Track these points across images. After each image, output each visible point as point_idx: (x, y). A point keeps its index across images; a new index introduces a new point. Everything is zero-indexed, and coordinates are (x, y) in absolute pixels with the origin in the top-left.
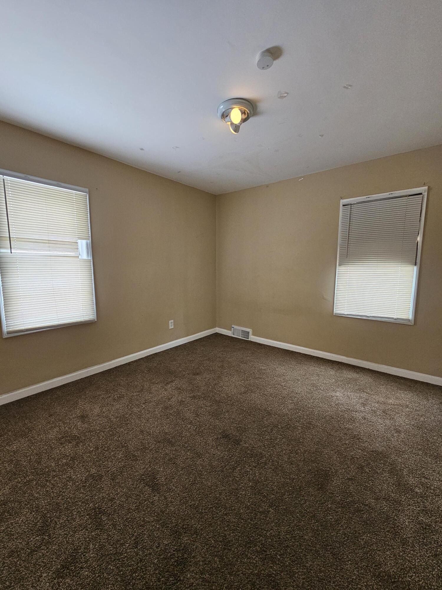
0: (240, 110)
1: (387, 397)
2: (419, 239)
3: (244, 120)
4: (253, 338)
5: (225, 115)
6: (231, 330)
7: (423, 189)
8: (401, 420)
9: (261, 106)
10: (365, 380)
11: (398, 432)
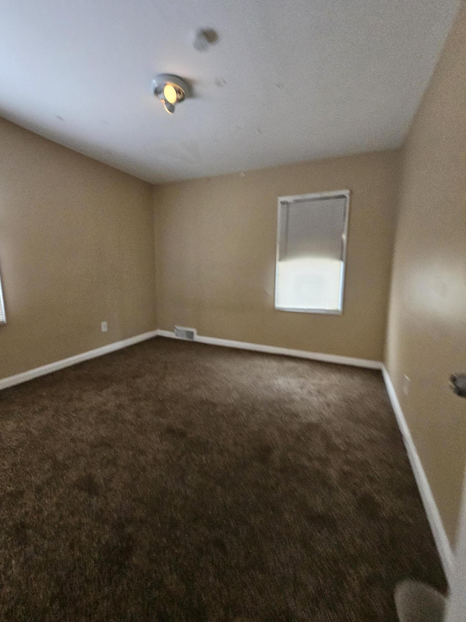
0: (175, 88)
1: (321, 379)
2: (344, 237)
3: (179, 101)
4: (198, 338)
5: (158, 92)
6: (173, 331)
7: (346, 192)
8: (332, 397)
9: (198, 89)
10: (303, 367)
11: (329, 405)
